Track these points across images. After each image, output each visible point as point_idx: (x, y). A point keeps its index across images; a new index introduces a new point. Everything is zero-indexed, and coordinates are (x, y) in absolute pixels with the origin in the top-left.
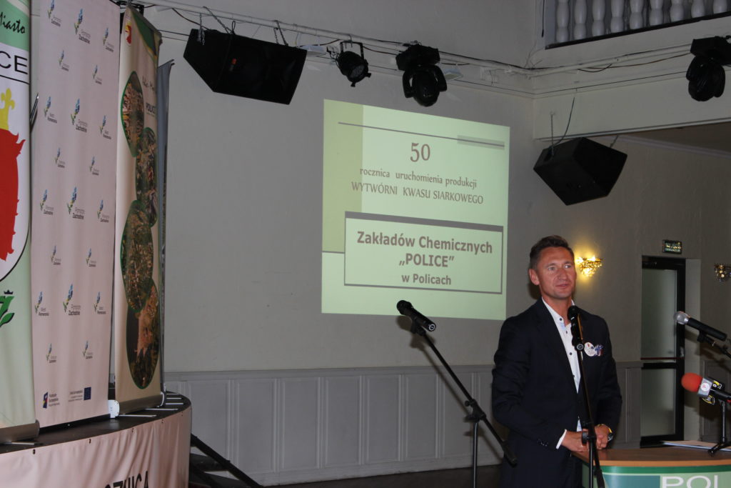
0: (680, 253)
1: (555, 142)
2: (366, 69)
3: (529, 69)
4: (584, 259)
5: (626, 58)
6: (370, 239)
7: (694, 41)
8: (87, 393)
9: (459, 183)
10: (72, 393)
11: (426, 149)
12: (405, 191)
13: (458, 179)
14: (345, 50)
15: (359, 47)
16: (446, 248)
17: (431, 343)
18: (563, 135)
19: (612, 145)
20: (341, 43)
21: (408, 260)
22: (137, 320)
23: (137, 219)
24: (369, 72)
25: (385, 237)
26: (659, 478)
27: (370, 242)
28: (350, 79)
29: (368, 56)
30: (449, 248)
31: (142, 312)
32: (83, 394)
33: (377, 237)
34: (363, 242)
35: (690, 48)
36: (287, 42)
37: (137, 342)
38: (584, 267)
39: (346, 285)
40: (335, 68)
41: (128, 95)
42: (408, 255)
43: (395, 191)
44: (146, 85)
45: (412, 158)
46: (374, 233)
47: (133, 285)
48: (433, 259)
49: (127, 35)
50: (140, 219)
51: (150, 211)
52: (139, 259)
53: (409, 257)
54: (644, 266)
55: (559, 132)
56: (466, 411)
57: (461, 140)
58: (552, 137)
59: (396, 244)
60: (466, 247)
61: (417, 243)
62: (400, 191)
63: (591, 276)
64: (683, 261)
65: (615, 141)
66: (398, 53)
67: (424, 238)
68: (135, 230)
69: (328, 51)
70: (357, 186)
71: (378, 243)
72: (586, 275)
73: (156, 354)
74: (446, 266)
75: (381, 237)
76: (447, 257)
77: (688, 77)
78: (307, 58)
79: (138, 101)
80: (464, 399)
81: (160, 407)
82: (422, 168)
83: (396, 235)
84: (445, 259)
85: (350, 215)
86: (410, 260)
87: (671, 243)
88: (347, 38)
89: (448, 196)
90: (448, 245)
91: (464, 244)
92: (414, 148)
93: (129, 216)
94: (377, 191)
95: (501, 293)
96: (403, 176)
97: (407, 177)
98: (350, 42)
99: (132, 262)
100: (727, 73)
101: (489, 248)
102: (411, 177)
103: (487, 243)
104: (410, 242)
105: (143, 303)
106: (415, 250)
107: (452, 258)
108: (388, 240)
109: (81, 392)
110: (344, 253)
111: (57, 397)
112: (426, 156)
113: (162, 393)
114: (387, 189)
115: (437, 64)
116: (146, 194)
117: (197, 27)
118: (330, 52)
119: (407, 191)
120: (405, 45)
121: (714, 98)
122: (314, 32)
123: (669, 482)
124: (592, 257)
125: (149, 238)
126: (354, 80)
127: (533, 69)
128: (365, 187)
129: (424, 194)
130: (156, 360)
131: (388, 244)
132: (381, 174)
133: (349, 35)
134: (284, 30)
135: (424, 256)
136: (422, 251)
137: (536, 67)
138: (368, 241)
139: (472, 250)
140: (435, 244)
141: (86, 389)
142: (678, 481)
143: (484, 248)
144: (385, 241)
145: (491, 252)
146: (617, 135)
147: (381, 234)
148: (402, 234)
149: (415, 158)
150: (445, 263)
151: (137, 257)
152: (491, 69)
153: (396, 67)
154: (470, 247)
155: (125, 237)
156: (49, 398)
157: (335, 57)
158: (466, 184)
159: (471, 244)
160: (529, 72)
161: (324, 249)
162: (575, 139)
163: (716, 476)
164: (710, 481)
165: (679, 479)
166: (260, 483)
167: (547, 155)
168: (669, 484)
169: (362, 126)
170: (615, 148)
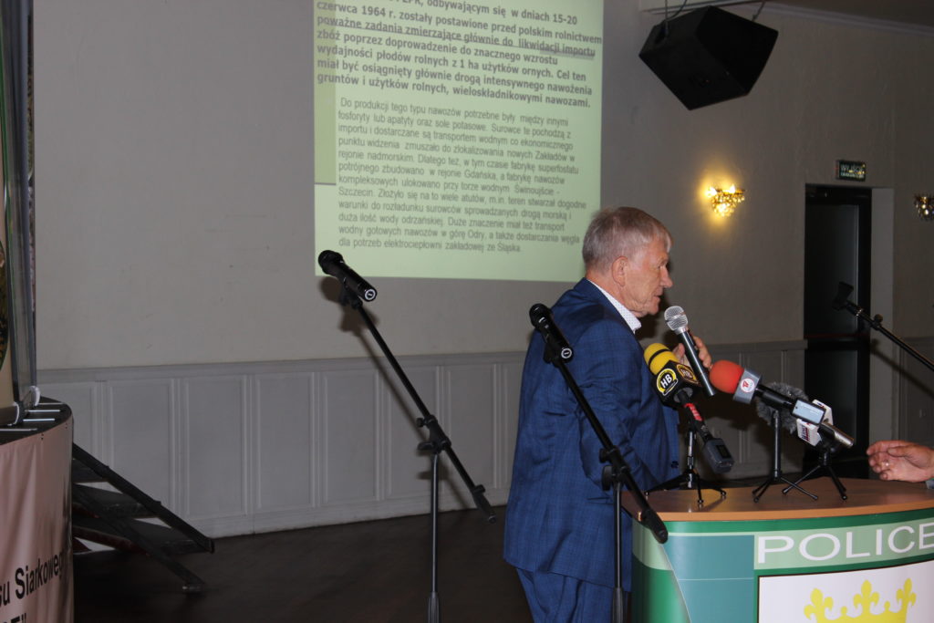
0: (863, 180)
1: (669, 15)
4: (718, 191)
17: (370, 322)
18: (682, 3)
19: (755, 17)
26: (751, 540)
38: (717, 202)
54: (809, 201)
56: (421, 435)
58: (667, 8)
63: (728, 215)
64: (868, 192)
65: (759, 11)
72: (721, 214)
73: (2, 343)
80: (418, 414)
81: (14, 427)
87: (850, 164)
113: (15, 404)
123: (769, 544)
124: (730, 188)
130: (4, 353)
142: (785, 543)
146: (762, 2)
161: (317, 179)
162: (698, 10)
163: (849, 534)
164: (839, 542)
165: (787, 539)
166: (207, 534)
167: (659, 33)
168: (768, 546)
170: (760, 21)
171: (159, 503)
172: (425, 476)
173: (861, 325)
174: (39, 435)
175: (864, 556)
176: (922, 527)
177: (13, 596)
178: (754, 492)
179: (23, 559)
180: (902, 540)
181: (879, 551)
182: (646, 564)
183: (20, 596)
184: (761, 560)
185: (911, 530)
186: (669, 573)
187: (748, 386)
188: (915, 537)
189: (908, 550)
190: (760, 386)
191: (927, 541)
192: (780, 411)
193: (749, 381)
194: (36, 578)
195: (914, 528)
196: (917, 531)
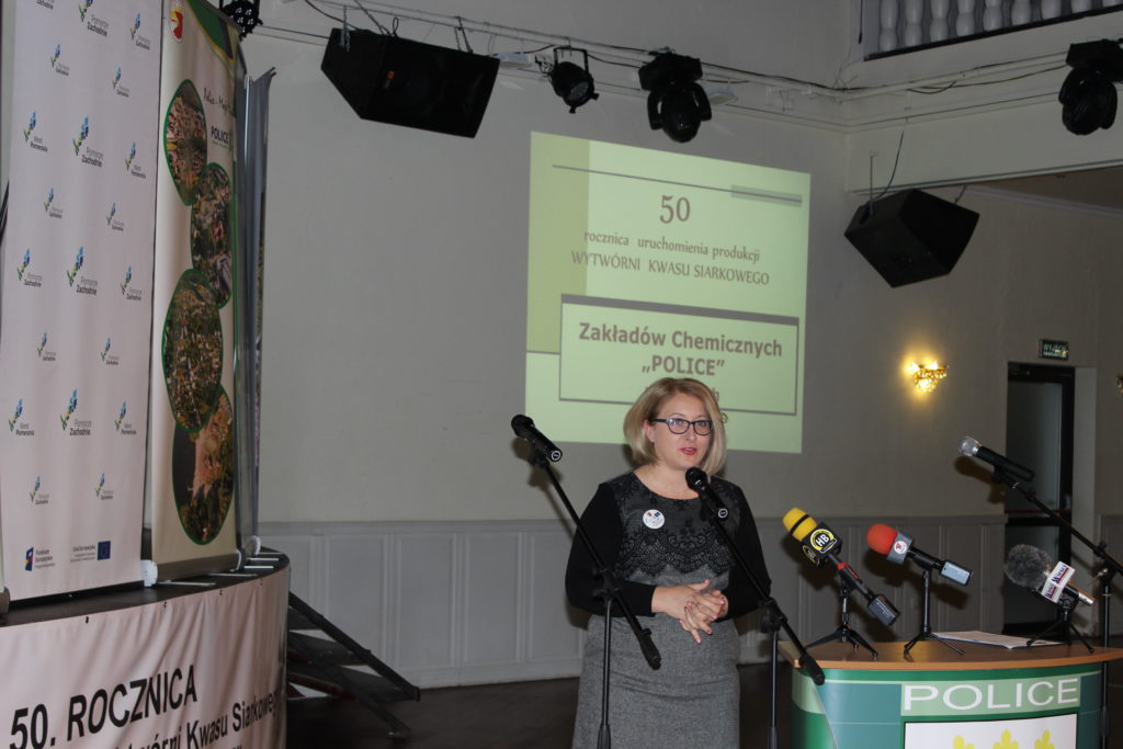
0: (1066, 359)
1: (874, 196)
2: (591, 87)
3: (838, 90)
4: (921, 367)
5: (976, 73)
6: (598, 333)
7: (1073, 46)
8: (104, 550)
9: (734, 254)
10: (76, 549)
11: (683, 204)
12: (651, 266)
13: (731, 249)
14: (560, 61)
15: (581, 55)
16: (712, 348)
17: (555, 479)
18: (886, 185)
19: (957, 200)
20: (555, 50)
21: (655, 365)
22: (194, 444)
23: (194, 297)
24: (596, 92)
25: (622, 331)
26: (899, 689)
27: (598, 338)
28: (568, 102)
29: (595, 70)
30: (717, 348)
31: (201, 433)
32: (96, 551)
33: (609, 331)
34: (587, 338)
35: (1065, 56)
36: (472, 48)
37: (193, 477)
38: (920, 378)
39: (561, 400)
40: (548, 86)
41: (175, 114)
42: (655, 357)
43: (636, 265)
44: (212, 102)
45: (662, 219)
46: (604, 326)
47: (187, 393)
48: (693, 363)
49: (174, 26)
50: (200, 298)
51: (218, 286)
52: (197, 355)
53: (656, 361)
54: (1011, 378)
55: (881, 182)
57: (736, 192)
58: (871, 189)
59: (637, 341)
60: (742, 348)
61: (668, 340)
62: (644, 265)
63: (930, 390)
64: (1071, 371)
65: (961, 195)
66: (641, 65)
67: (679, 333)
68: (190, 312)
69: (537, 61)
70: (579, 258)
71: (610, 340)
72: (923, 389)
73: (228, 494)
74: (712, 374)
75: (615, 332)
76: (713, 361)
77: (1061, 99)
78: (500, 70)
79: (196, 123)
81: (235, 572)
82: (677, 232)
83: (637, 329)
84: (712, 364)
85: (569, 299)
86: (659, 364)
87: (1053, 343)
88: (564, 43)
89: (717, 273)
90: (715, 343)
91: (740, 343)
92: (666, 203)
93: (177, 291)
94: (610, 265)
95: (794, 414)
96: (648, 244)
97: (655, 245)
98: (568, 48)
99: (183, 359)
100: (1119, 93)
101: (777, 349)
102: (660, 246)
103: (775, 341)
104: (659, 340)
105: (204, 420)
106: (667, 350)
107: (721, 363)
108: (625, 336)
109: (93, 547)
110: (560, 354)
111: (50, 554)
112: (683, 215)
113: (238, 551)
114: (624, 262)
115: (698, 82)
116: (211, 261)
117: (340, 26)
118: (540, 64)
119: (655, 266)
120: (651, 53)
121: (1100, 130)
122: (515, 34)
123: (915, 693)
124: (932, 364)
125: (216, 324)
126: (574, 105)
127: (844, 89)
128: (591, 259)
129: (679, 269)
130: (228, 503)
131: (625, 341)
132: (616, 240)
133: (567, 38)
134: (471, 30)
135: (679, 359)
136: (675, 353)
137: (849, 86)
138: (596, 335)
139: (751, 351)
140: (696, 342)
141: (100, 544)
142: (929, 693)
143: (770, 349)
144: (620, 337)
145: (780, 354)
146: (964, 185)
147: (615, 327)
148: (646, 328)
149: (667, 218)
150: (711, 370)
151: (193, 352)
152: (779, 89)
153: (639, 86)
154: (748, 347)
155: (169, 323)
156: (35, 556)
157: (547, 70)
158: (744, 255)
159: (750, 343)
160: (838, 94)
161: (529, 347)
162: (903, 192)
163: (991, 686)
164: (981, 694)
165: (932, 689)
166: (414, 684)
167: (864, 214)
168: (914, 696)
169: (588, 171)
170: (962, 204)
171: (369, 651)
173: (1063, 503)
174: (258, 581)
175: (1004, 707)
176: (1061, 682)
177: (230, 728)
178: (906, 646)
179: (241, 695)
180: (1042, 694)
181: (1019, 704)
182: (802, 708)
183: (236, 729)
184: (907, 707)
185: (1051, 686)
186: (822, 717)
187: (901, 548)
188: (1054, 692)
189: (1048, 703)
190: (912, 548)
191: (1065, 696)
192: (930, 571)
193: (902, 543)
194: (252, 713)
195: (1052, 683)
196: (1056, 685)
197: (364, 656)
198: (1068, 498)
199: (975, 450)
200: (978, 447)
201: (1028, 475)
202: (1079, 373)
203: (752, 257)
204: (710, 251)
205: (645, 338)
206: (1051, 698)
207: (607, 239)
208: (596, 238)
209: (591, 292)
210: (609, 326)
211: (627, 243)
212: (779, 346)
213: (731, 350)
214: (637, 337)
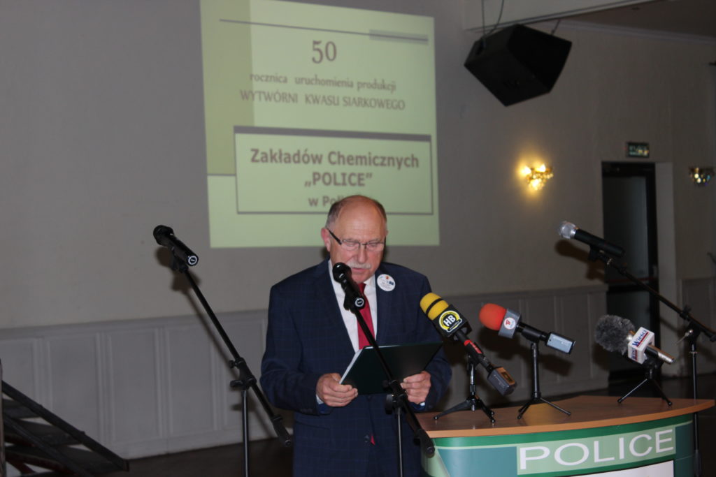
0: (648, 156)
1: (486, 33)
4: (532, 169)
6: (266, 156)
9: (374, 86)
11: (331, 48)
12: (307, 99)
13: (372, 82)
16: (361, 163)
17: (194, 283)
18: (495, 22)
21: (315, 180)
25: (286, 154)
26: (514, 452)
27: (267, 161)
30: (366, 164)
33: (275, 154)
34: (257, 161)
38: (531, 178)
39: (239, 213)
42: (315, 174)
43: (294, 99)
45: (314, 60)
48: (347, 177)
53: (316, 177)
54: (605, 174)
55: (491, 21)
57: (375, 35)
58: (484, 27)
59: (299, 162)
60: (386, 162)
61: (325, 160)
62: (301, 99)
64: (652, 166)
65: (556, 27)
67: (334, 153)
70: (247, 95)
71: (276, 161)
72: (535, 186)
74: (363, 185)
75: (281, 155)
76: (362, 174)
82: (326, 70)
83: (299, 152)
84: (361, 177)
85: (240, 130)
86: (318, 179)
87: (636, 145)
89: (362, 103)
90: (364, 160)
91: (384, 158)
92: (317, 46)
94: (273, 100)
95: (432, 214)
96: (304, 81)
97: (309, 82)
101: (415, 162)
102: (314, 82)
103: (412, 156)
104: (317, 159)
106: (324, 167)
107: (370, 175)
108: (289, 158)
110: (235, 175)
112: (331, 55)
114: (284, 97)
119: (310, 99)
123: (529, 454)
124: (541, 168)
128: (257, 96)
129: (331, 101)
131: (290, 162)
132: (277, 79)
135: (335, 175)
136: (332, 169)
138: (265, 159)
139: (394, 164)
140: (348, 160)
142: (541, 452)
143: (409, 162)
144: (285, 159)
145: (417, 165)
146: (559, 19)
147: (280, 151)
148: (306, 150)
149: (318, 58)
150: (362, 182)
154: (391, 161)
158: (383, 87)
159: (392, 158)
161: (210, 170)
162: (509, 28)
163: (596, 442)
164: (588, 450)
165: (544, 449)
167: (479, 48)
168: (528, 456)
169: (250, 23)
170: (558, 34)
171: (84, 433)
172: (237, 407)
173: (651, 271)
175: (609, 460)
176: (658, 434)
178: (520, 411)
180: (641, 445)
181: (622, 456)
182: (430, 473)
184: (523, 467)
185: (649, 438)
187: (510, 324)
188: (653, 443)
189: (647, 454)
190: (520, 323)
191: (662, 446)
192: (537, 343)
193: (510, 320)
195: (651, 435)
196: (654, 437)
197: (80, 437)
198: (655, 268)
199: (573, 232)
200: (575, 230)
201: (619, 252)
202: (658, 168)
203: (390, 87)
204: (355, 86)
205: (306, 159)
206: (650, 449)
207: (269, 78)
208: (260, 78)
209: (258, 123)
210: (275, 151)
211: (285, 81)
212: (417, 160)
213: (376, 165)
214: (297, 158)
